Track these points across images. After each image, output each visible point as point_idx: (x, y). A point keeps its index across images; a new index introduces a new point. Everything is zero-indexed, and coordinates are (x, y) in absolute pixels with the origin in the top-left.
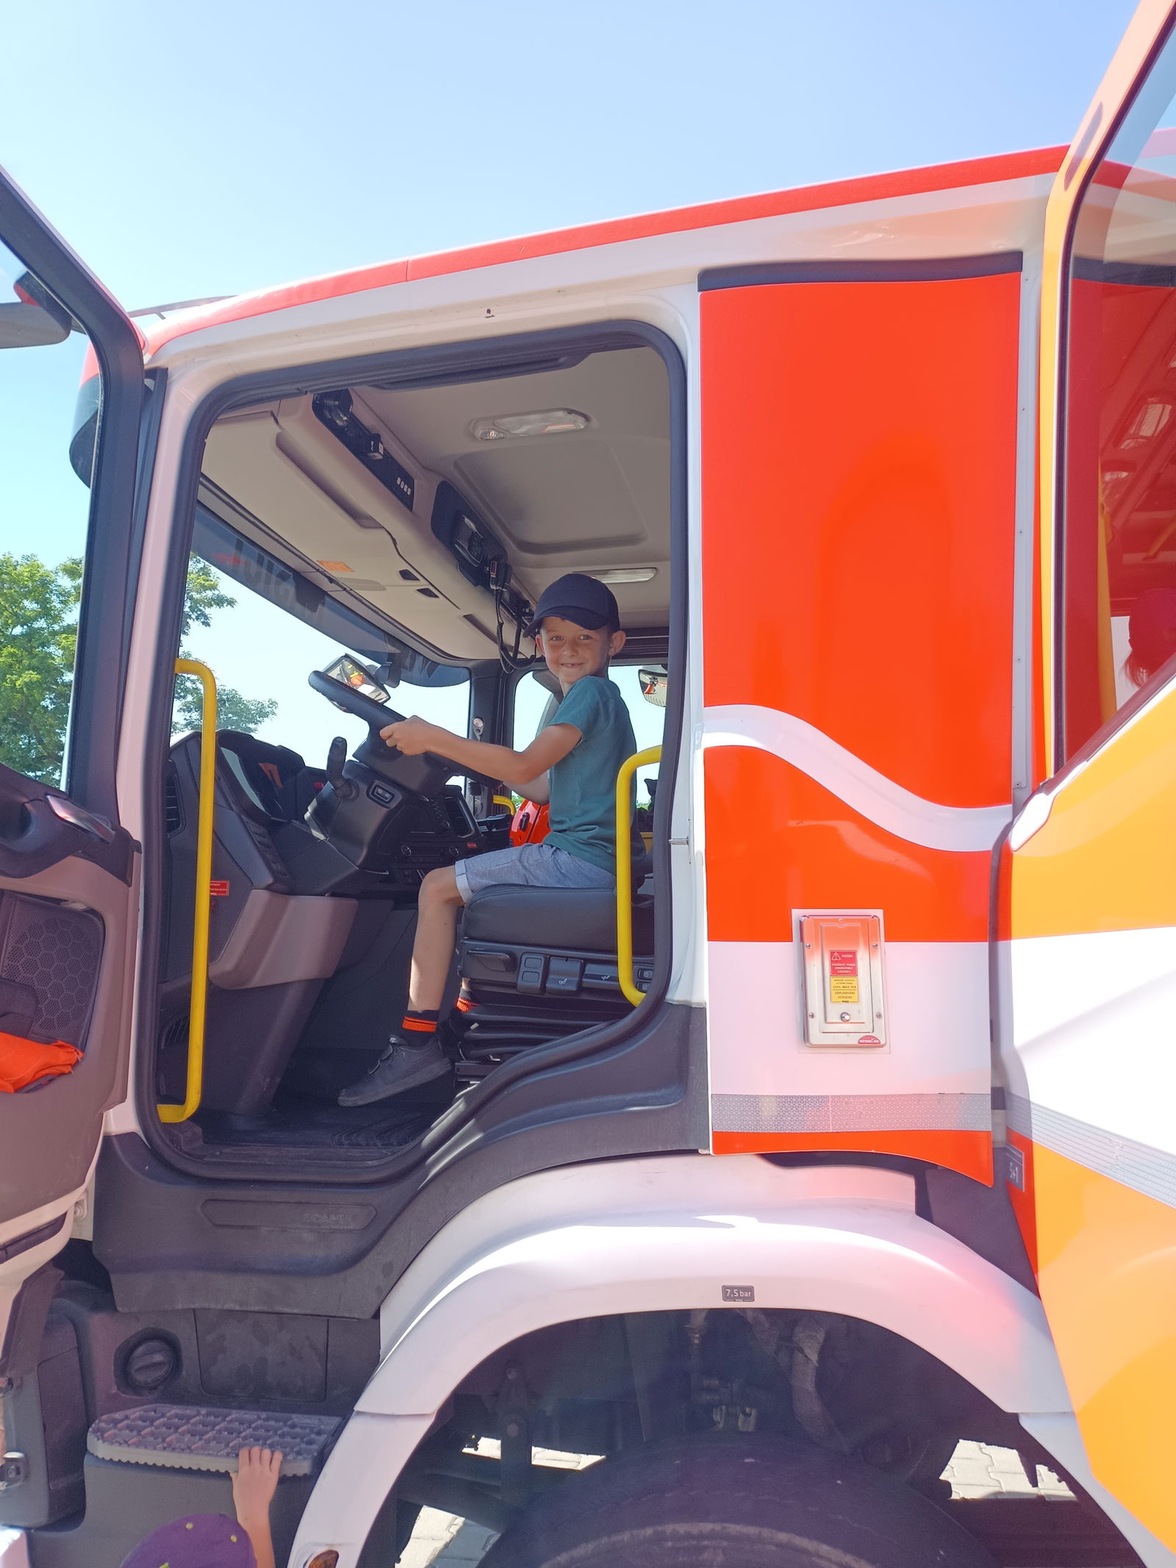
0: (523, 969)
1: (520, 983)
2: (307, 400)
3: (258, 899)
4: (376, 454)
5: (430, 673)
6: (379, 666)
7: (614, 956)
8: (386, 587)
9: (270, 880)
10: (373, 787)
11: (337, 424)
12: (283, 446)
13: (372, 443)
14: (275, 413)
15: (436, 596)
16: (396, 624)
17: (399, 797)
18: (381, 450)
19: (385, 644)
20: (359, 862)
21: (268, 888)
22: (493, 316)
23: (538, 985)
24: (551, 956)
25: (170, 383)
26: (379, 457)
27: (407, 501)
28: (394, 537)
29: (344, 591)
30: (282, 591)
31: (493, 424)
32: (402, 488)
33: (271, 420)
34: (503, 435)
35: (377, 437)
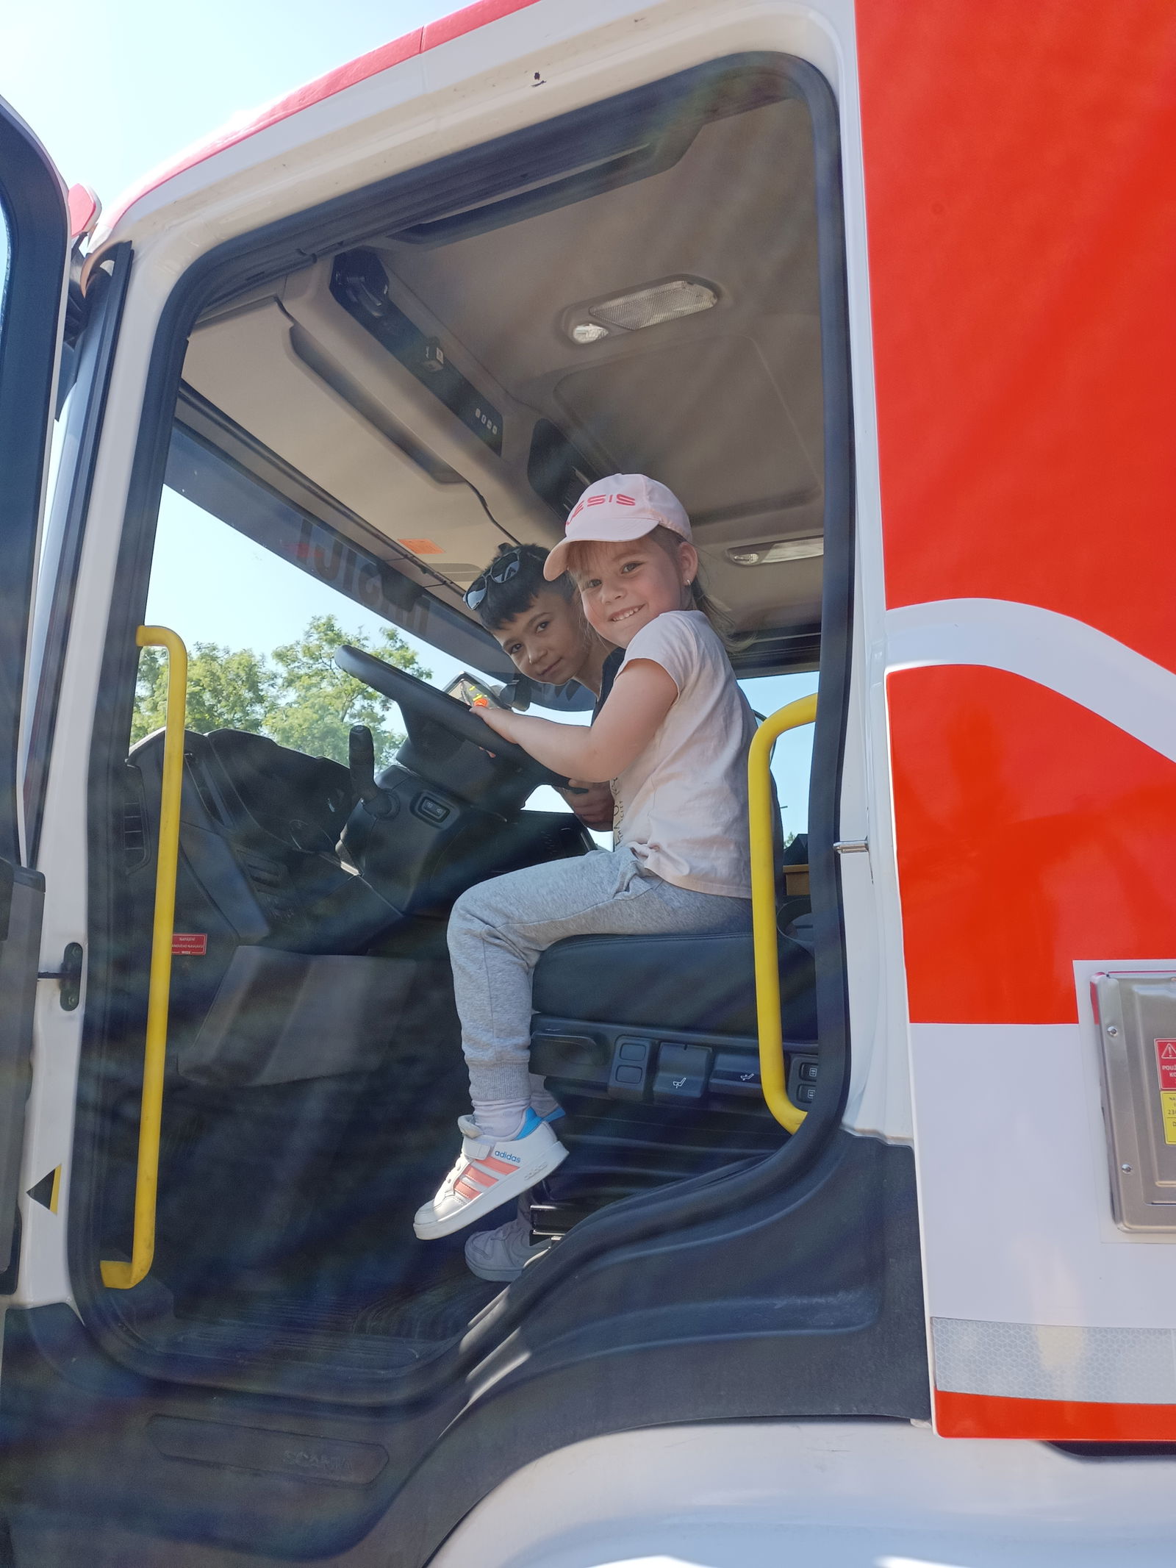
0: (616, 1061)
1: (612, 1083)
2: (320, 274)
3: (249, 957)
4: (433, 363)
5: (569, 696)
6: (504, 685)
9: (266, 932)
10: (421, 799)
11: (372, 316)
13: (428, 348)
14: (280, 297)
17: (456, 813)
18: (440, 355)
20: (404, 907)
21: (263, 943)
22: (543, 82)
23: (640, 1087)
24: (662, 1041)
25: (137, 261)
26: (440, 368)
27: (495, 444)
28: (482, 495)
29: (444, 586)
30: (369, 589)
31: (590, 314)
32: (484, 423)
33: (275, 307)
34: (606, 332)
35: (435, 342)
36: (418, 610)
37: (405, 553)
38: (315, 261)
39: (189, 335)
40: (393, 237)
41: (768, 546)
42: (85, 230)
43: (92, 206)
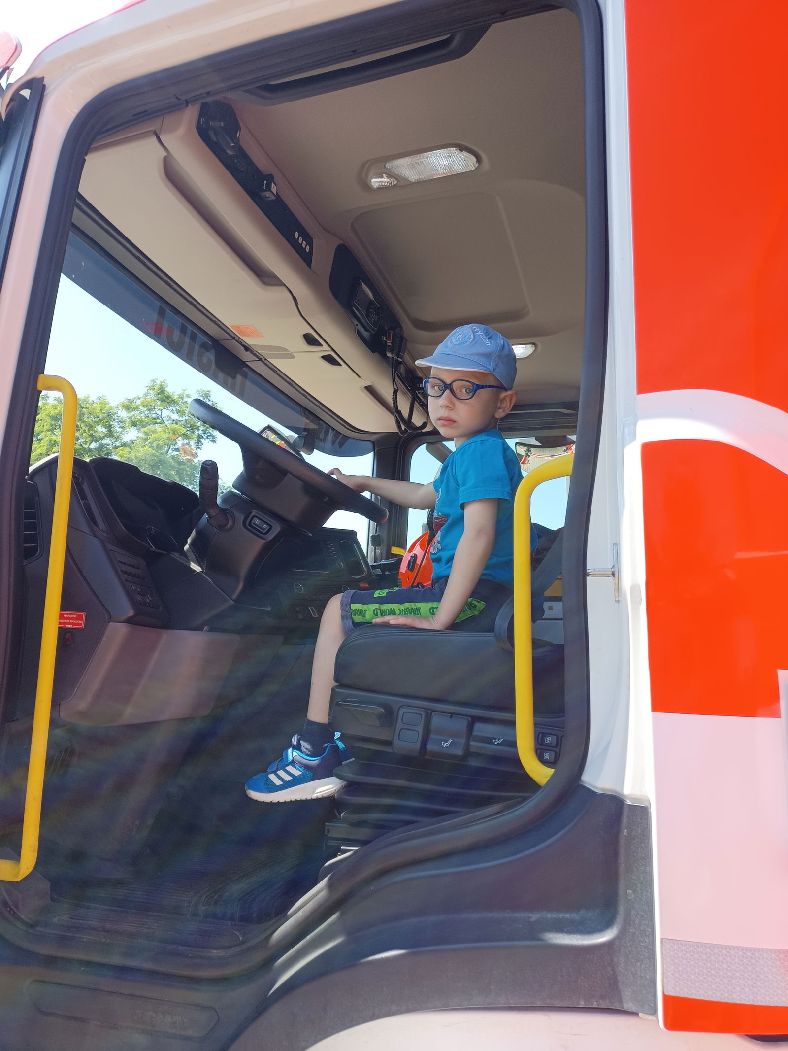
0: (399, 725)
1: (397, 740)
2: (190, 116)
3: (118, 632)
4: (268, 194)
5: (341, 445)
6: (296, 435)
7: (512, 715)
8: (294, 354)
9: (131, 613)
10: (250, 517)
11: (227, 153)
12: (171, 173)
13: (265, 182)
14: (158, 132)
15: (340, 365)
16: (308, 397)
17: (277, 528)
18: (274, 189)
19: (301, 417)
20: (235, 596)
21: (129, 621)
23: (417, 746)
24: (434, 711)
25: (47, 93)
26: (273, 198)
27: (307, 258)
28: (295, 296)
29: (260, 361)
30: (205, 360)
31: (385, 167)
32: (301, 243)
33: (154, 139)
34: (395, 182)
35: (270, 178)
36: (239, 378)
37: (233, 335)
38: (187, 106)
39: (86, 155)
40: (247, 91)
42: (8, 65)
43: (14, 48)
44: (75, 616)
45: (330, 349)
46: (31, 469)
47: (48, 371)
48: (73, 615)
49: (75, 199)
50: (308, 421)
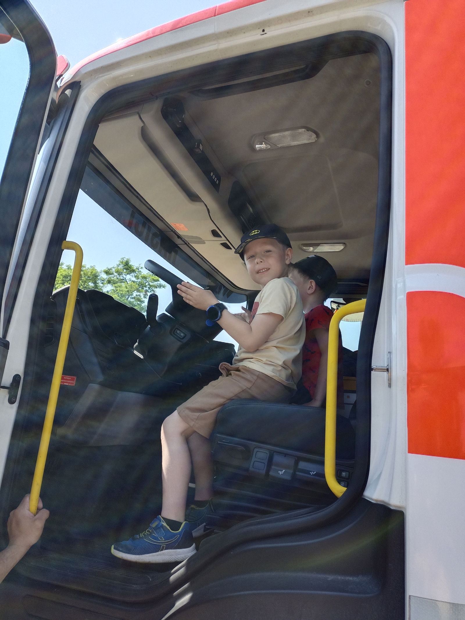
0: (254, 459)
2: (157, 105)
3: (94, 389)
4: (197, 150)
5: (228, 296)
7: (322, 458)
8: (205, 241)
9: (102, 379)
10: (174, 329)
11: (177, 126)
12: (145, 135)
13: (196, 144)
14: (140, 113)
15: (231, 249)
16: (211, 266)
17: (189, 336)
18: (201, 147)
19: (207, 279)
20: (162, 374)
21: (100, 383)
22: (266, 33)
23: (264, 472)
24: (275, 452)
25: (82, 90)
26: (200, 152)
27: (217, 187)
28: (208, 208)
29: (185, 245)
30: (155, 242)
31: (264, 138)
32: (214, 178)
33: (137, 117)
34: (269, 147)
35: (200, 142)
36: (173, 254)
37: (172, 229)
38: (157, 99)
39: (100, 123)
40: (189, 92)
41: (318, 245)
42: (62, 74)
43: (66, 65)
44: (70, 379)
45: (226, 239)
46: (54, 292)
47: (68, 239)
48: (68, 377)
49: (91, 148)
50: (210, 281)
